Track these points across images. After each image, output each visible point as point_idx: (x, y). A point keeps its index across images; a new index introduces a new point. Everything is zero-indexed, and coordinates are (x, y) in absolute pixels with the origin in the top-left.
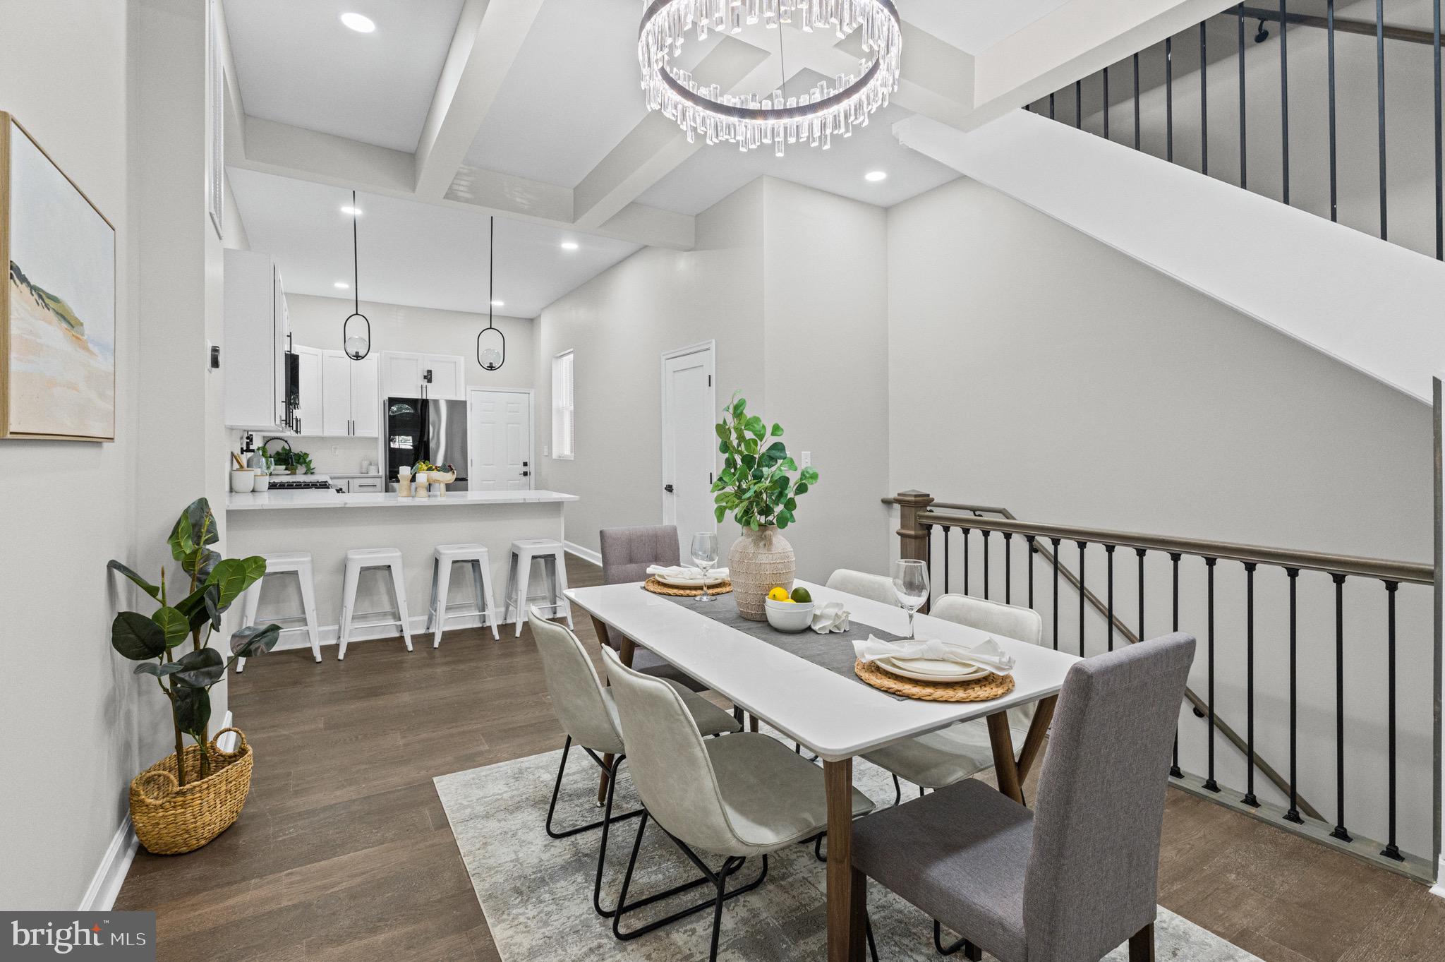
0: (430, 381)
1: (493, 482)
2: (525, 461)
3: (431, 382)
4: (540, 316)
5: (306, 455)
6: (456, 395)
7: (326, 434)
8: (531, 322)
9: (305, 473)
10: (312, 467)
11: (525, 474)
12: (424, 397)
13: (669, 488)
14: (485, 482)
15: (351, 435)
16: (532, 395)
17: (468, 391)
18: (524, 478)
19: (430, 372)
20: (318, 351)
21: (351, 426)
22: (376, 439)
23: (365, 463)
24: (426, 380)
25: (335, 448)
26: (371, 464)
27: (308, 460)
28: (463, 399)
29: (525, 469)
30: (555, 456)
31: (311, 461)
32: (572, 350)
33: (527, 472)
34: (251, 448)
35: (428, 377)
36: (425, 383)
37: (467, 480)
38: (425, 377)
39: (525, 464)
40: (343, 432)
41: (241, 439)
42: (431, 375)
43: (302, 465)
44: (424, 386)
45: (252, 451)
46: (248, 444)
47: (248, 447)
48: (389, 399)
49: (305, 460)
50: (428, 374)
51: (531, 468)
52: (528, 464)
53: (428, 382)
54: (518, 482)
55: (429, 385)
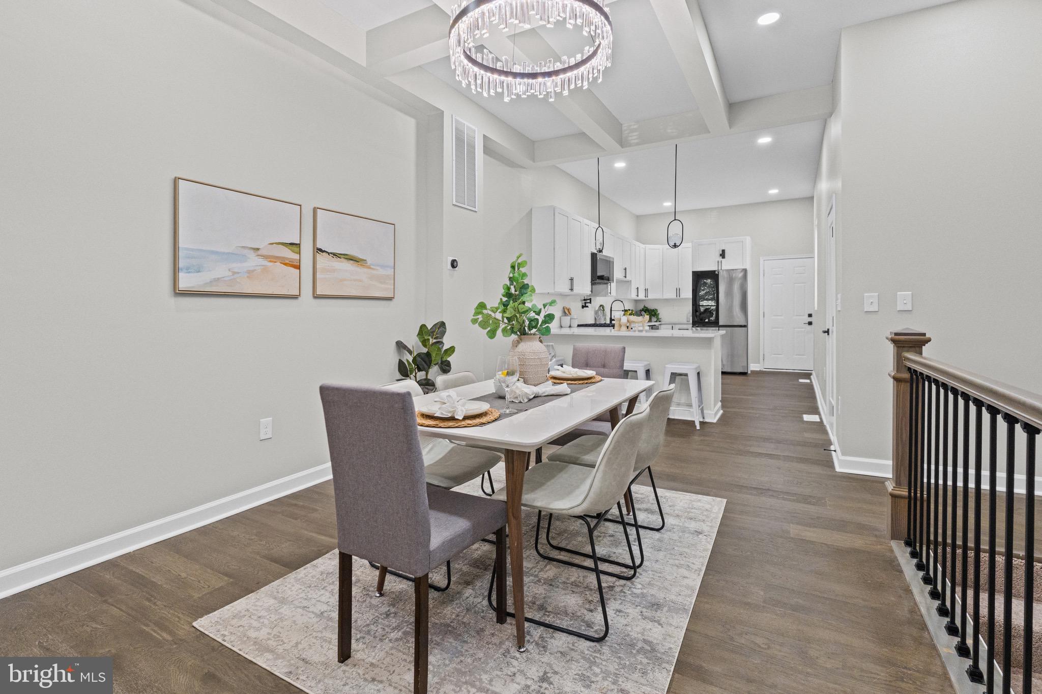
1: (781, 329)
2: (810, 313)
3: (725, 258)
5: (656, 310)
7: (665, 297)
9: (656, 321)
11: (810, 323)
12: (717, 269)
15: (678, 296)
17: (761, 261)
18: (809, 327)
19: (723, 251)
20: (660, 247)
22: (691, 299)
24: (721, 257)
25: (671, 305)
27: (657, 313)
29: (810, 319)
31: (659, 314)
33: (812, 322)
34: (587, 305)
35: (723, 255)
36: (720, 259)
37: (747, 327)
38: (721, 255)
39: (810, 315)
40: (673, 295)
41: (582, 300)
42: (724, 253)
43: (654, 316)
44: (720, 261)
45: (587, 307)
46: (585, 303)
47: (585, 304)
48: (693, 272)
49: (655, 313)
50: (722, 253)
51: (815, 319)
52: (813, 315)
53: (723, 258)
54: (803, 330)
55: (723, 260)
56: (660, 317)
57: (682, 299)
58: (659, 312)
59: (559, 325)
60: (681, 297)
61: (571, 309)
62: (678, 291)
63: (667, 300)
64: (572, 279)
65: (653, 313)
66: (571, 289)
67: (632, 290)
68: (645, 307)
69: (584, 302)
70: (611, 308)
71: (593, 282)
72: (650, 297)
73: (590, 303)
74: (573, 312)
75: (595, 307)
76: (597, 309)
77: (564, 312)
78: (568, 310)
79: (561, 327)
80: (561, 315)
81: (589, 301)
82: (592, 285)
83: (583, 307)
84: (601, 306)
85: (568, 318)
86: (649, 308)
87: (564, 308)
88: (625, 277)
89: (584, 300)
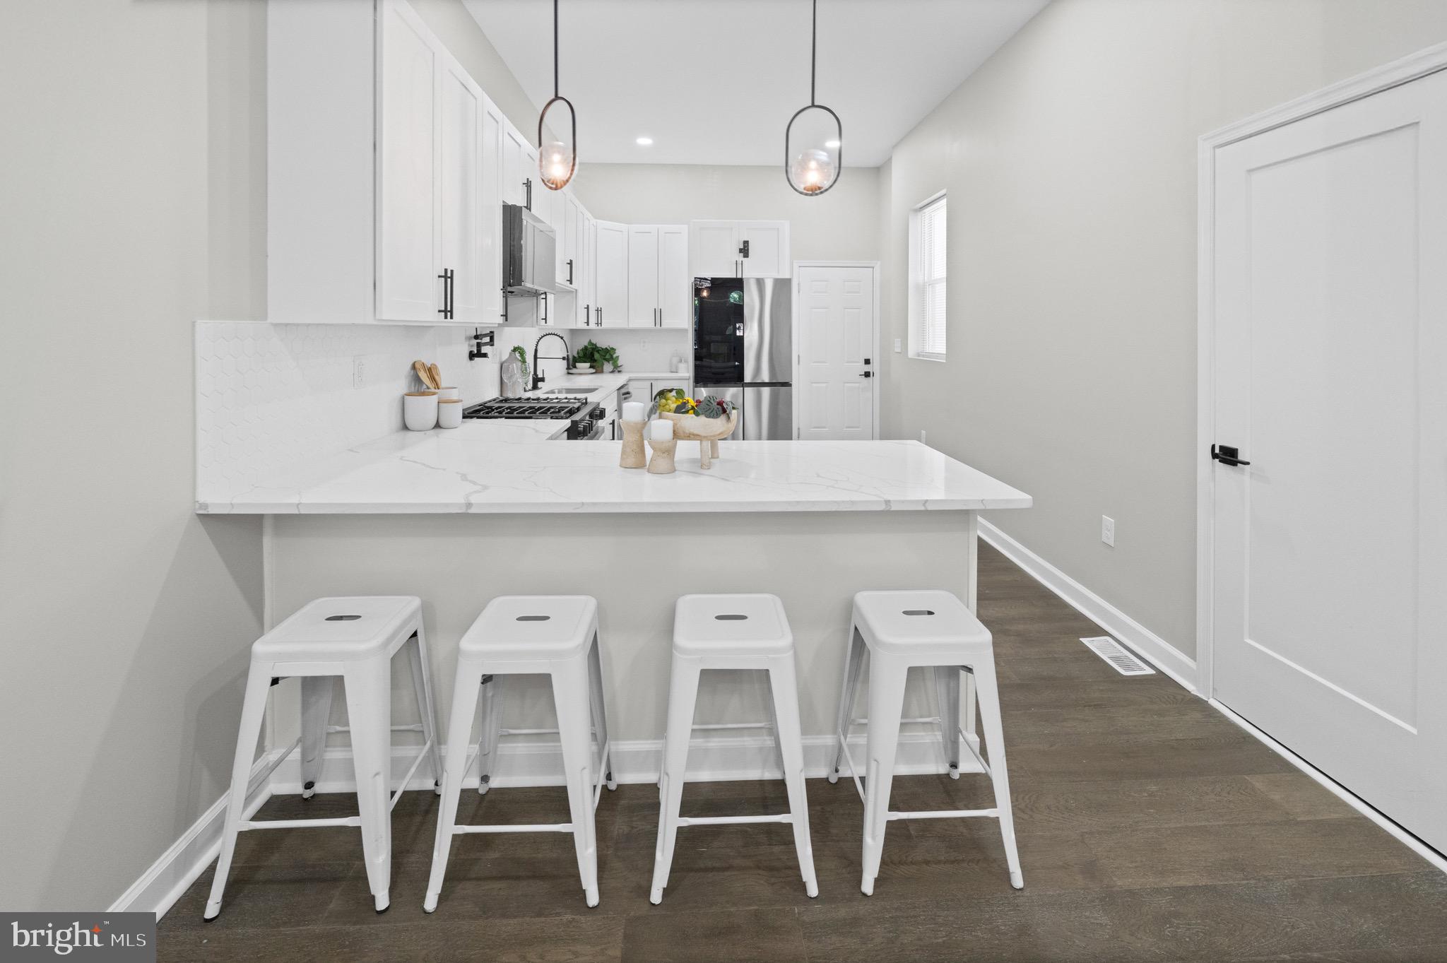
0: (746, 255)
1: (824, 385)
2: (866, 357)
3: (748, 257)
4: (890, 159)
5: (613, 349)
6: (778, 272)
7: (632, 326)
8: (878, 172)
10: (619, 365)
11: (867, 375)
12: (739, 276)
13: (1228, 456)
14: (815, 384)
15: (658, 326)
16: (877, 269)
17: (796, 266)
18: (865, 380)
19: (746, 243)
20: (623, 227)
21: (658, 315)
22: (686, 330)
23: (675, 360)
24: (742, 254)
25: (644, 342)
26: (681, 361)
27: (615, 356)
28: (787, 276)
29: (867, 368)
30: (911, 354)
31: (618, 357)
32: (943, 192)
33: (869, 372)
34: (483, 352)
35: (745, 251)
36: (740, 257)
37: (790, 385)
38: (741, 251)
39: (867, 362)
40: (648, 323)
41: (469, 338)
42: (748, 246)
43: (609, 362)
44: (740, 262)
45: (485, 355)
46: (479, 345)
47: (479, 350)
48: (696, 280)
49: (612, 356)
50: (744, 246)
51: (874, 367)
52: (871, 361)
53: (744, 257)
54: (857, 385)
55: (745, 260)
56: (619, 363)
58: (618, 353)
59: (395, 420)
60: (664, 327)
61: (439, 366)
63: (637, 331)
64: (448, 277)
65: (607, 357)
66: (445, 311)
67: (579, 310)
68: (590, 343)
69: (475, 342)
70: (536, 351)
71: (509, 289)
72: (605, 325)
73: (491, 342)
74: (444, 379)
75: (501, 354)
76: (505, 356)
77: (417, 380)
78: (431, 371)
79: (405, 427)
80: (405, 391)
81: (487, 339)
82: (505, 297)
83: (472, 356)
84: (515, 349)
85: (434, 399)
86: (598, 345)
87: (414, 367)
88: (571, 281)
89: (476, 337)
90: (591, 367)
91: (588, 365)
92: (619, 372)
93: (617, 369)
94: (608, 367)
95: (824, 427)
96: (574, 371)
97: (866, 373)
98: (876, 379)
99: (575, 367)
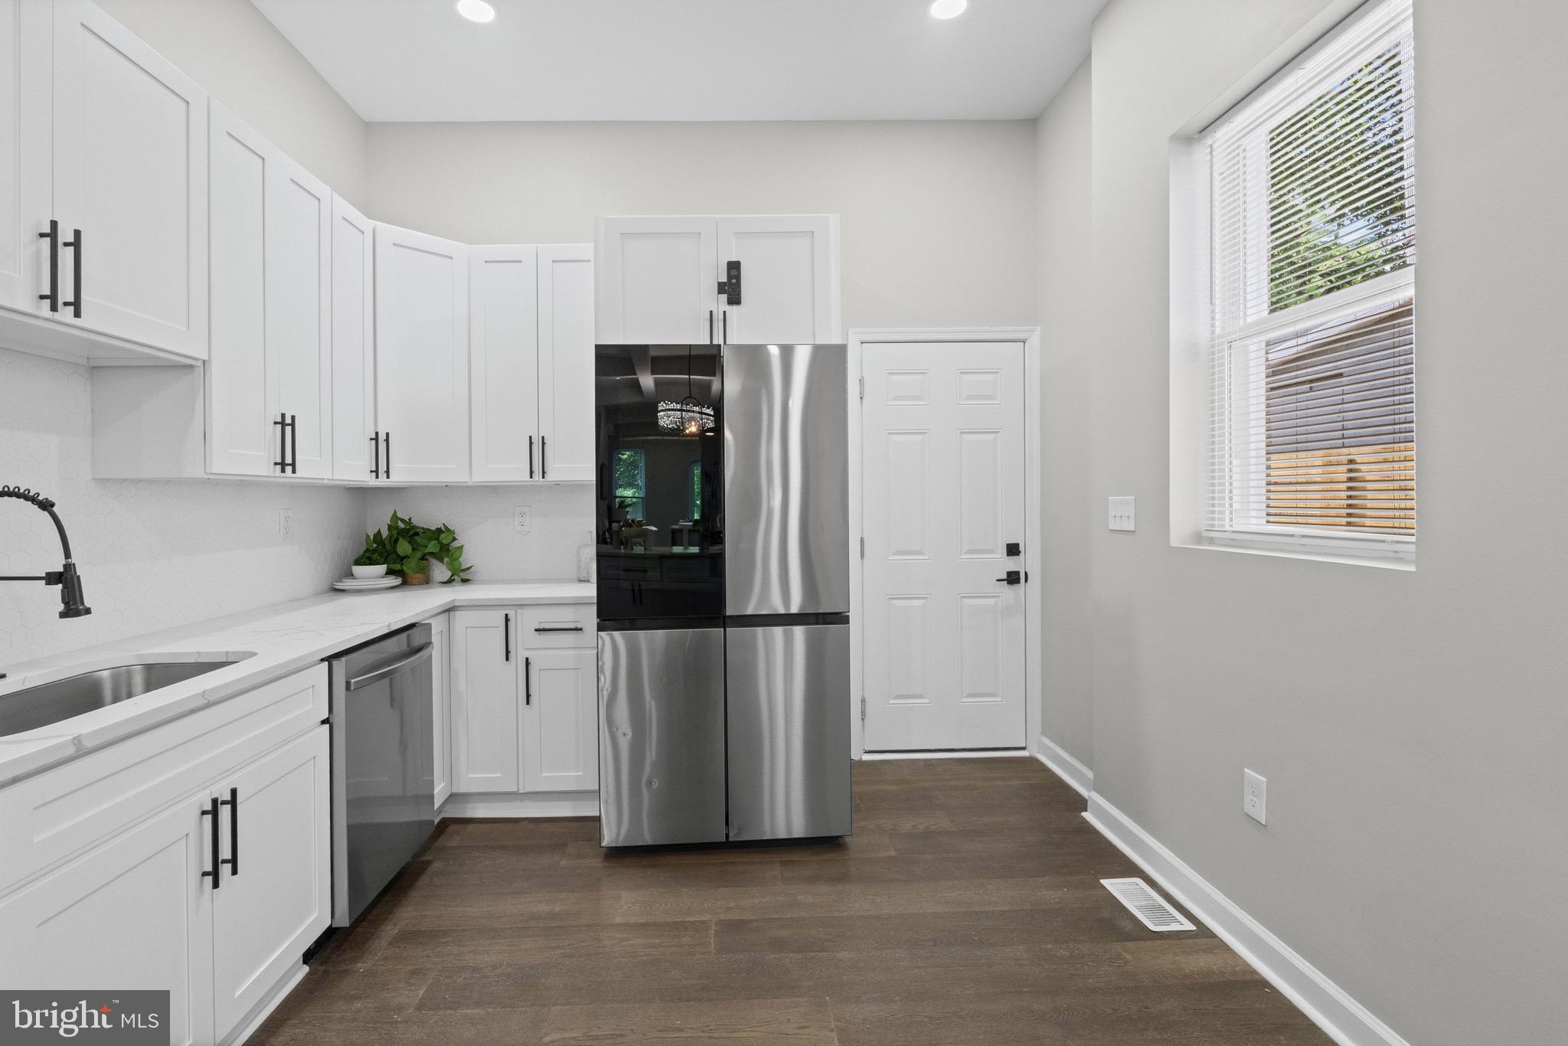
0: (735, 299)
2: (1012, 543)
3: (738, 302)
5: (449, 528)
7: (483, 476)
10: (466, 565)
11: (1013, 578)
12: (715, 342)
14: (897, 603)
16: (1035, 340)
18: (1009, 592)
19: (734, 267)
20: (456, 248)
24: (724, 297)
27: (453, 545)
28: (836, 340)
29: (1012, 564)
30: (1179, 535)
31: (460, 549)
33: (1017, 573)
35: (731, 288)
36: (721, 303)
38: (722, 288)
39: (1013, 550)
42: (738, 277)
43: (441, 560)
44: (719, 312)
48: (599, 349)
50: (729, 277)
51: (1029, 562)
52: (1021, 548)
53: (731, 302)
54: (991, 601)
55: (732, 310)
56: (468, 558)
57: (557, 484)
58: (462, 539)
60: (550, 477)
62: (538, 451)
63: (494, 490)
65: (433, 547)
68: (395, 517)
72: (398, 477)
86: (415, 521)
90: (390, 572)
91: (381, 569)
92: (465, 581)
93: (460, 576)
94: (440, 571)
95: (921, 697)
96: (347, 584)
97: (1009, 574)
98: (1032, 589)
99: (351, 575)
